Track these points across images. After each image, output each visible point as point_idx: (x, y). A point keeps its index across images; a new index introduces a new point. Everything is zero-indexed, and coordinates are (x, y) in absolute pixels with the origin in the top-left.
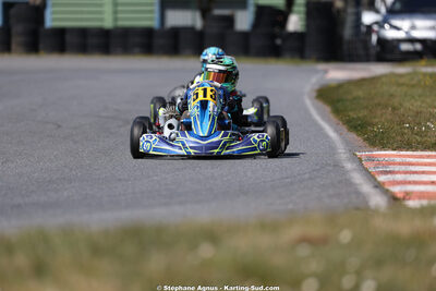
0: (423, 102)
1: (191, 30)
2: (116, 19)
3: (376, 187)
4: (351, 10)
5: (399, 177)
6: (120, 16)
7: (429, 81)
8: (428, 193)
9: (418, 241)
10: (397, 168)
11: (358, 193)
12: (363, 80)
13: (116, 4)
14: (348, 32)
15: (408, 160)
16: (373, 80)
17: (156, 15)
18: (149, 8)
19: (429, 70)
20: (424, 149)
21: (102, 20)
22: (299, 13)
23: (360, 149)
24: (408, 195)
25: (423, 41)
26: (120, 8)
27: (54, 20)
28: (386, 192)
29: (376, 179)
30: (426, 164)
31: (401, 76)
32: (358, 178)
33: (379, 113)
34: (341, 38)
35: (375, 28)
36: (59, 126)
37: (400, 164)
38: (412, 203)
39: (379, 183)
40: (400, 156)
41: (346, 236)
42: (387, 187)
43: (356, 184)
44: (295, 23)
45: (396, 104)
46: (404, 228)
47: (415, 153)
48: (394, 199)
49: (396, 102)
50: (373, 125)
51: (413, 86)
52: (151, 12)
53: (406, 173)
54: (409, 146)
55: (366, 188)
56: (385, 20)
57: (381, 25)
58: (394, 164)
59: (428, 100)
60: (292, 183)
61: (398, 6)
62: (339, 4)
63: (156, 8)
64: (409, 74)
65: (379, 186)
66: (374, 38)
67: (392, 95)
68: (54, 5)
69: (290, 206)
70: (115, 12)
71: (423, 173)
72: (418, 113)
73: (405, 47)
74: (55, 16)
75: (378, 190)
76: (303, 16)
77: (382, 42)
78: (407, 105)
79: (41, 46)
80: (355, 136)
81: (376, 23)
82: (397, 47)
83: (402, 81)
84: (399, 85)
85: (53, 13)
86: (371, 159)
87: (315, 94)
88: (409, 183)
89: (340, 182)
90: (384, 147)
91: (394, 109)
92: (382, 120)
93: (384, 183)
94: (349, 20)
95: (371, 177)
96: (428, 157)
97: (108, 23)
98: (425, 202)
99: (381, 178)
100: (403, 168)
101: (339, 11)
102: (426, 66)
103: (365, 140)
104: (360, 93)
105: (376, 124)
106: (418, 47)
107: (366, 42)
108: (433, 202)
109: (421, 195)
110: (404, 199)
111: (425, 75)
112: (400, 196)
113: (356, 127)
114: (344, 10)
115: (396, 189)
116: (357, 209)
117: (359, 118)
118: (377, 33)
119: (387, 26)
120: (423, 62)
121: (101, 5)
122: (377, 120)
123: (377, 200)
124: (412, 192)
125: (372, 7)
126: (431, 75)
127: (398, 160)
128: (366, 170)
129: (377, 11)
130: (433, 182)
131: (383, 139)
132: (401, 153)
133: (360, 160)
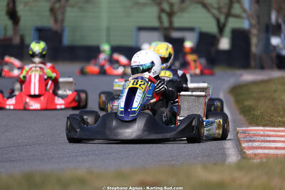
5: (256, 144)
6: (112, 37)
10: (258, 138)
12: (263, 82)
13: (108, 31)
15: (266, 133)
24: (256, 156)
26: (112, 33)
29: (240, 145)
30: (278, 136)
37: (261, 136)
42: (245, 151)
58: (258, 135)
67: (275, 91)
71: (269, 141)
86: (244, 132)
88: (261, 148)
90: (258, 125)
91: (274, 99)
95: (238, 143)
99: (244, 145)
100: (262, 138)
104: (255, 89)
127: (262, 133)
128: (238, 139)
130: (276, 148)
131: (257, 119)
132: (267, 128)
133: (238, 133)
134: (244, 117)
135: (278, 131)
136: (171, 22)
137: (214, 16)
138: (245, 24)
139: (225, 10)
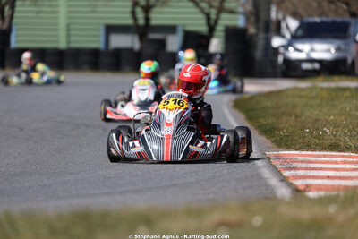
0: (320, 111)
1: (130, 51)
2: (69, 42)
3: (282, 180)
4: (262, 35)
5: (301, 173)
6: (72, 39)
7: (325, 94)
8: (325, 185)
9: (317, 225)
10: (299, 165)
11: (267, 186)
13: (68, 29)
14: (259, 53)
15: (305, 158)
16: (279, 93)
17: (102, 39)
18: (96, 33)
19: (325, 85)
20: (322, 150)
21: (57, 42)
22: (219, 37)
23: (269, 149)
24: (308, 187)
25: (320, 62)
26: (72, 33)
27: (17, 42)
28: (290, 185)
29: (282, 175)
31: (302, 89)
32: (267, 173)
33: (285, 120)
34: (253, 59)
35: (282, 50)
36: (22, 129)
37: (302, 162)
38: (311, 194)
39: (284, 177)
40: (302, 155)
41: (257, 221)
42: (290, 181)
43: (265, 179)
44: (216, 45)
45: (299, 113)
46: (306, 214)
47: (314, 153)
48: (297, 190)
49: (298, 111)
50: (279, 129)
51: (312, 98)
52: (98, 36)
53: (306, 169)
54: (309, 147)
55: (274, 181)
56: (290, 44)
57: (286, 47)
58: (297, 161)
59: (325, 110)
60: (213, 177)
61: (300, 33)
62: (252, 30)
63: (102, 33)
64: (308, 88)
65: (284, 180)
66: (280, 59)
67: (295, 106)
68: (18, 30)
69: (212, 196)
70: (68, 36)
71: (321, 169)
72: (317, 120)
73: (306, 66)
74: (19, 38)
75: (283, 183)
76: (222, 40)
77: (287, 61)
78: (307, 113)
79: (7, 63)
80: (265, 139)
81: (283, 46)
82: (300, 66)
83: (303, 93)
84: (302, 97)
85: (17, 36)
86: (277, 158)
87: (231, 104)
88: (309, 177)
89: (253, 176)
90: (288, 148)
91: (297, 116)
92: (287, 125)
93: (288, 178)
94: (260, 44)
95: (278, 172)
96: (325, 156)
97: (62, 45)
98: (322, 193)
99: (286, 174)
100: (304, 165)
101: (252, 36)
102: (323, 81)
103: (273, 142)
104: (269, 104)
105: (283, 129)
106: (317, 66)
107: (274, 62)
108: (328, 193)
109: (319, 188)
110: (305, 190)
111: (322, 89)
112: (301, 188)
113: (265, 132)
114: (256, 35)
115: (298, 183)
116: (266, 198)
117: (268, 124)
118: (283, 54)
119: (291, 49)
120: (320, 78)
121: (57, 30)
122: (282, 126)
123: (283, 192)
124: (311, 185)
125: (278, 32)
126: (328, 89)
127: (300, 158)
128: (274, 166)
129: (283, 37)
130: (328, 177)
131: (287, 141)
132: (303, 153)
133: (269, 158)
134: (268, 138)
135: (318, 156)
136: (147, 19)
137: (202, 11)
138: (240, 22)
139: (216, 4)
